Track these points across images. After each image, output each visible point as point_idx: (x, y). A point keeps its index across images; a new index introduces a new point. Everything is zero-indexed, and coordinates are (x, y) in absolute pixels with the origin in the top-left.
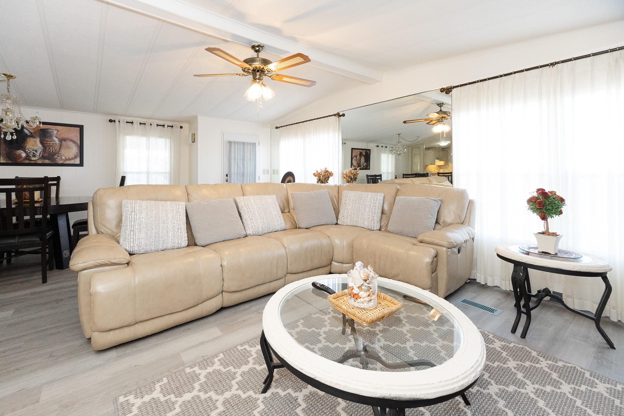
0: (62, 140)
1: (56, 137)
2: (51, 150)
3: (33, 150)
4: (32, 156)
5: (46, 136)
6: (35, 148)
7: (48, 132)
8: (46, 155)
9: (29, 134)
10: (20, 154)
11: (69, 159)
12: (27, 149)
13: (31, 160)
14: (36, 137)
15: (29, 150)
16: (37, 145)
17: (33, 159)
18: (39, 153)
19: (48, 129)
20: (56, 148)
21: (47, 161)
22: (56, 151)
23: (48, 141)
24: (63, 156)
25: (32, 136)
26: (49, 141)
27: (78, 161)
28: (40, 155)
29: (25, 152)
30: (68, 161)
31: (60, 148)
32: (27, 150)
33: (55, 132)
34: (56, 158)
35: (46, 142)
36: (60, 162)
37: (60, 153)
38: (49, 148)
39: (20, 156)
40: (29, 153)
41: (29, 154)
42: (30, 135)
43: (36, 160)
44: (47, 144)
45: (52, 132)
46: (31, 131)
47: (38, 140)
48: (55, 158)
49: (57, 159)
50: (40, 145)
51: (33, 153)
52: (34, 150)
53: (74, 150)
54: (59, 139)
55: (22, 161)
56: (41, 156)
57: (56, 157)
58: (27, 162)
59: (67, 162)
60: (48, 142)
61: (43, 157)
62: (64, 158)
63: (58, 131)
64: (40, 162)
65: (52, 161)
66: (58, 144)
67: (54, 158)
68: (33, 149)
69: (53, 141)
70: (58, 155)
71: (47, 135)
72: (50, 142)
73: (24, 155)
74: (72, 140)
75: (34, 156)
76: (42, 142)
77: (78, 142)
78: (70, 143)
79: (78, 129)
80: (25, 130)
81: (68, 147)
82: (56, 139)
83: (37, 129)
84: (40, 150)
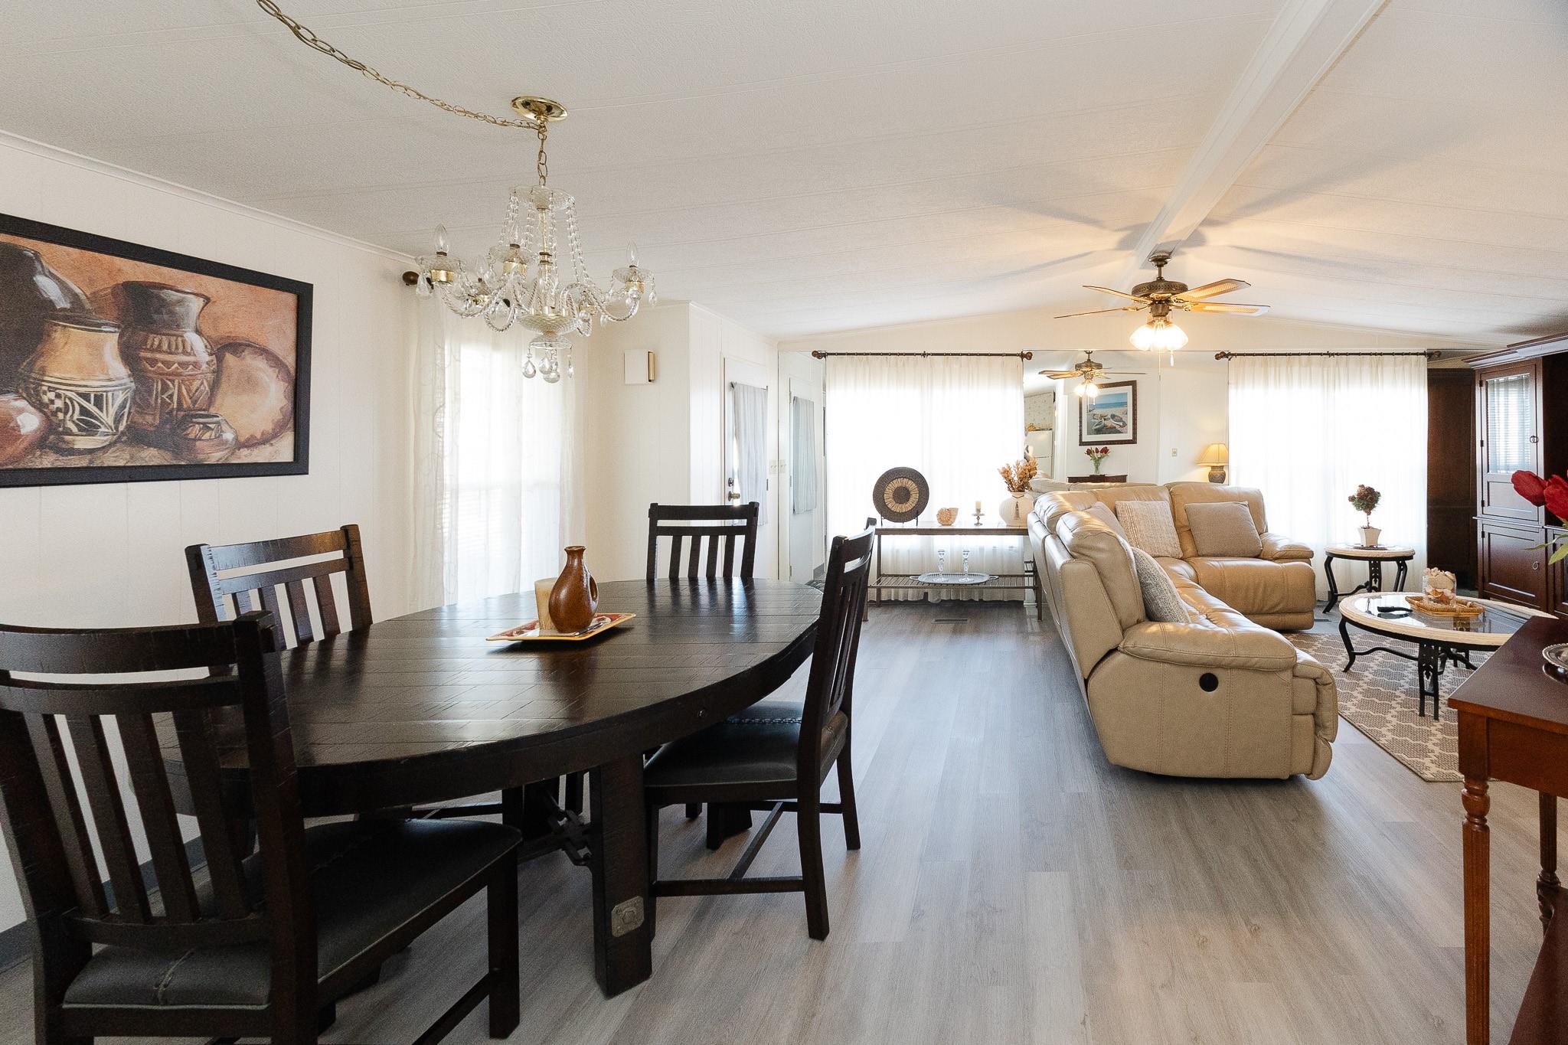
0: (225, 347)
1: (198, 332)
2: (171, 397)
3: (80, 395)
4: (75, 429)
5: (154, 322)
6: (95, 384)
7: (158, 297)
8: (151, 420)
9: (62, 303)
10: (12, 419)
11: (251, 443)
12: (50, 389)
13: (72, 452)
14: (99, 325)
15: (58, 396)
16: (104, 369)
17: (82, 442)
18: (112, 411)
19: (162, 287)
20: (196, 384)
22: (195, 402)
23: (159, 350)
24: (225, 427)
25: (78, 315)
26: (165, 347)
27: (283, 451)
28: (118, 420)
29: (40, 406)
30: (244, 452)
31: (215, 386)
32: (52, 395)
33: (195, 303)
34: (195, 440)
35: (149, 355)
36: (215, 457)
37: (212, 411)
38: (164, 384)
39: (6, 428)
40: (59, 410)
41: (61, 416)
42: (70, 310)
43: (99, 449)
44: (153, 362)
45: (180, 302)
46: (78, 291)
47: (110, 341)
48: (192, 436)
49: (198, 443)
50: (119, 370)
51: (84, 411)
52: (86, 397)
53: (275, 396)
54: (208, 339)
55: (18, 459)
56: (121, 428)
57: (194, 431)
58: (48, 461)
59: (246, 456)
60: (158, 356)
61: (135, 436)
62: (229, 436)
63: (207, 300)
64: (111, 459)
65: (176, 454)
66: (204, 366)
67: (185, 438)
68: (82, 390)
69: (185, 353)
70: (204, 424)
71: (156, 317)
72: (171, 353)
73: (29, 422)
74: (263, 352)
75: (89, 426)
76: (129, 355)
77: (290, 360)
78: (258, 365)
79: (290, 299)
80: (41, 281)
81: (250, 383)
82: (197, 343)
83: (105, 284)
84: (117, 399)
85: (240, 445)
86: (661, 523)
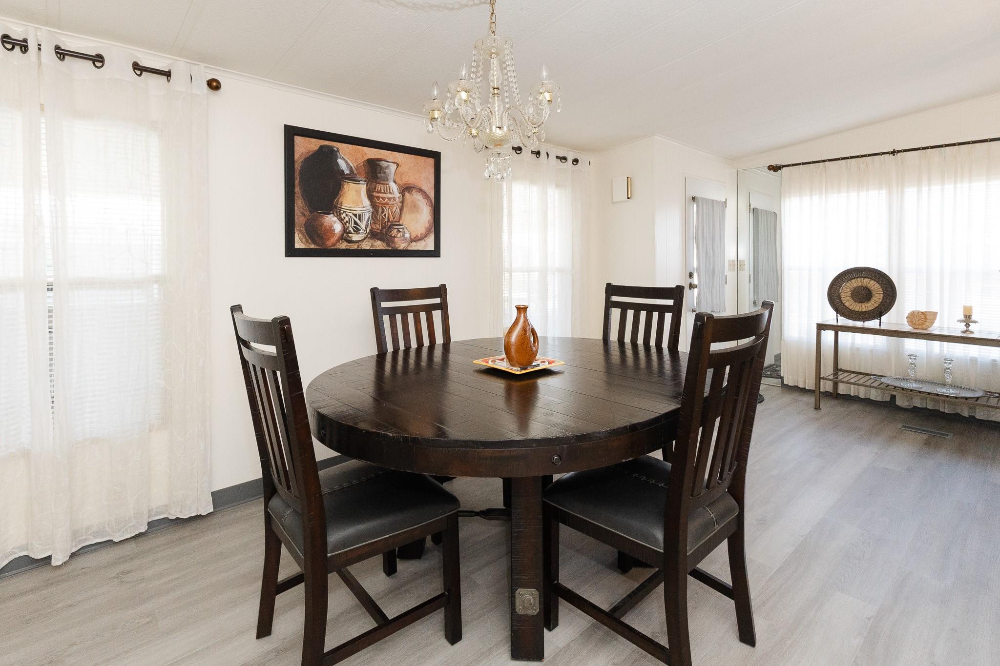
0: (406, 189)
1: (395, 182)
2: (385, 215)
3: (354, 215)
4: (352, 231)
5: (378, 178)
6: (358, 210)
7: (379, 165)
8: (378, 227)
9: (347, 172)
10: (332, 226)
11: (417, 239)
12: (344, 212)
13: (350, 242)
14: (359, 181)
15: (347, 215)
16: (361, 202)
17: (355, 237)
18: (365, 222)
19: (380, 160)
20: (395, 208)
21: (379, 245)
22: (394, 218)
23: (380, 192)
24: (406, 231)
25: (352, 178)
26: (382, 191)
27: (430, 244)
28: (366, 228)
29: (341, 220)
30: (414, 244)
31: (401, 210)
32: (344, 215)
33: (393, 167)
34: (394, 237)
35: (376, 195)
36: (402, 246)
37: (401, 222)
38: (383, 209)
39: (331, 230)
40: (347, 222)
41: (347, 224)
42: (349, 175)
43: (360, 241)
44: (378, 198)
45: (388, 167)
46: (352, 165)
47: (363, 188)
48: (393, 235)
49: (396, 239)
50: (366, 202)
51: (355, 223)
52: (355, 215)
53: (424, 215)
54: (399, 185)
55: (334, 245)
56: (368, 231)
57: (394, 232)
58: (344, 246)
59: (415, 246)
60: (381, 195)
61: (373, 235)
62: (407, 236)
63: (398, 165)
64: (366, 246)
65: (388, 245)
66: (397, 199)
67: (391, 236)
68: (354, 212)
69: (390, 193)
70: (397, 229)
71: (379, 175)
72: (385, 193)
73: (338, 228)
74: (421, 190)
75: (357, 230)
76: (370, 197)
77: (432, 195)
78: (418, 197)
79: (431, 161)
80: (340, 161)
81: (415, 208)
82: (394, 187)
83: (361, 160)
84: (367, 216)
85: (413, 240)
86: (615, 298)
